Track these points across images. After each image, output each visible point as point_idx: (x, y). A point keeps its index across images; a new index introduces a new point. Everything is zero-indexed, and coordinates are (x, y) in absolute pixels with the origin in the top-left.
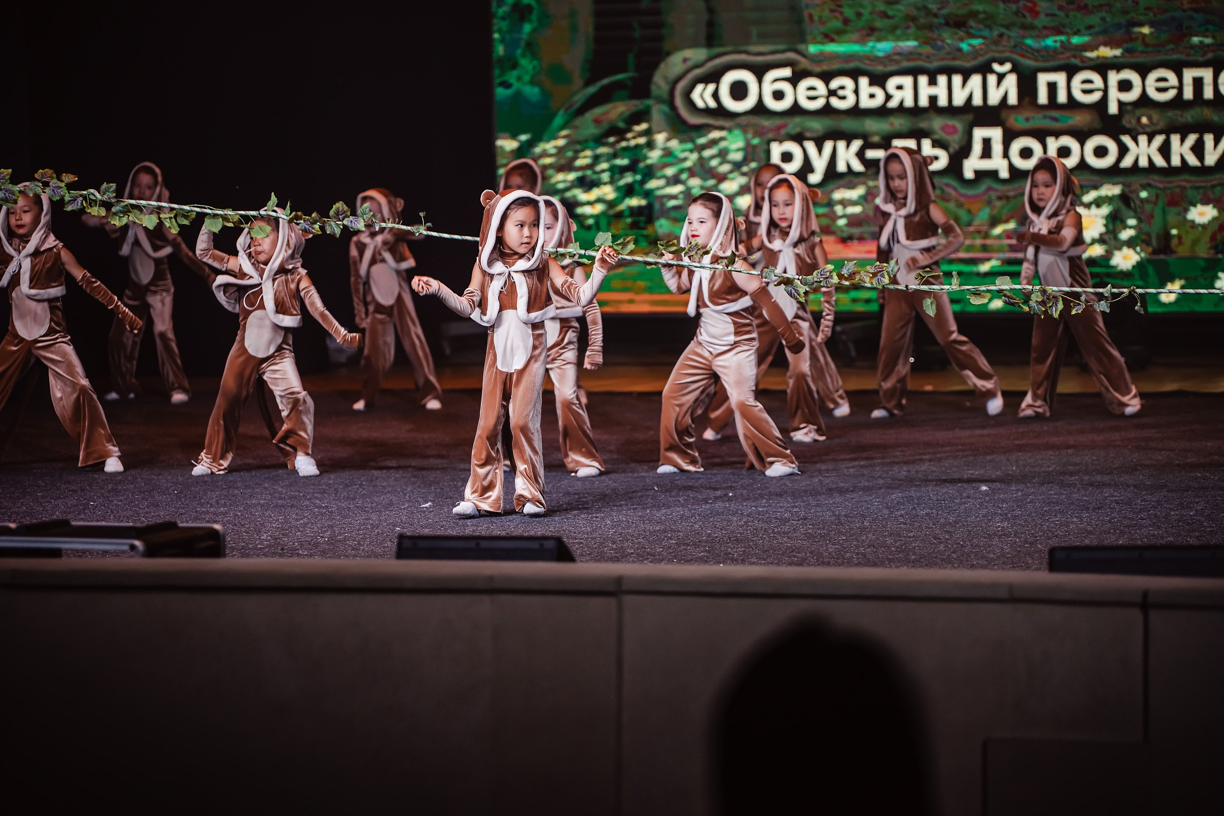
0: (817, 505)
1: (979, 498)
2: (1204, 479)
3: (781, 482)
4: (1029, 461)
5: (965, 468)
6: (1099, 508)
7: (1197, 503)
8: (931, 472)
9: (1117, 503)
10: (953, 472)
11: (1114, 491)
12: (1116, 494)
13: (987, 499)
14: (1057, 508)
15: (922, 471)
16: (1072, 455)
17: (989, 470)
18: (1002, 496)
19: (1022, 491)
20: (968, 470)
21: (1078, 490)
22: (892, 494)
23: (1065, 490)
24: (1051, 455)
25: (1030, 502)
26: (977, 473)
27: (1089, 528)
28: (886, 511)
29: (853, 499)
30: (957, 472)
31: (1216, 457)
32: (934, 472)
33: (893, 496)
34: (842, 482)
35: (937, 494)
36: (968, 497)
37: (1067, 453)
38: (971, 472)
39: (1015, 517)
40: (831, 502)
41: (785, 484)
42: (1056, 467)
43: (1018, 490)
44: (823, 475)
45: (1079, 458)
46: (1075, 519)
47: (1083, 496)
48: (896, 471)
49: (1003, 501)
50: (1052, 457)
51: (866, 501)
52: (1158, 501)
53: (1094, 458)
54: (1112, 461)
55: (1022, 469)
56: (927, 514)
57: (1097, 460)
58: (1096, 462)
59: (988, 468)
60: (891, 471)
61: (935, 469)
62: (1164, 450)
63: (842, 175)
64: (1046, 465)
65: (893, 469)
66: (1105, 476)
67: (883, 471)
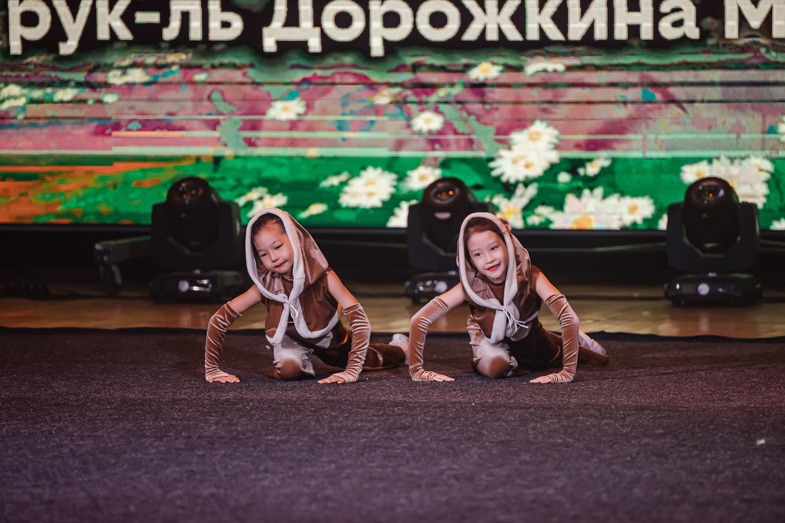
0: (67, 484)
1: (282, 473)
2: (566, 447)
3: (19, 453)
4: (345, 422)
5: (263, 433)
6: (433, 486)
7: (557, 478)
8: (218, 437)
9: (456, 477)
10: (247, 438)
11: (453, 462)
12: (455, 466)
13: (291, 473)
14: (380, 485)
15: (206, 437)
16: (399, 415)
17: (294, 435)
18: (310, 470)
19: (335, 462)
20: (266, 435)
21: (408, 461)
22: (168, 468)
23: (390, 461)
24: (374, 415)
25: (347, 477)
26: (278, 439)
27: (421, 512)
28: (158, 492)
29: (114, 474)
30: (251, 438)
31: (581, 418)
32: (223, 437)
33: (168, 471)
34: (100, 452)
35: (226, 468)
36: (266, 471)
37: (393, 411)
38: (270, 437)
39: (327, 498)
40: (86, 479)
41: (25, 455)
42: (379, 430)
43: (330, 462)
44: (77, 443)
45: (409, 419)
46: (403, 501)
47: (414, 469)
48: (173, 438)
49: (311, 476)
50: (375, 418)
51: (132, 478)
52: (509, 476)
53: (428, 419)
54: (451, 423)
55: (336, 433)
56: (212, 495)
57: (432, 421)
58: (431, 424)
59: (292, 432)
60: (167, 436)
61: (223, 434)
62: (516, 408)
63: (104, 43)
64: (367, 428)
65: (170, 434)
66: (442, 443)
67: (155, 437)
